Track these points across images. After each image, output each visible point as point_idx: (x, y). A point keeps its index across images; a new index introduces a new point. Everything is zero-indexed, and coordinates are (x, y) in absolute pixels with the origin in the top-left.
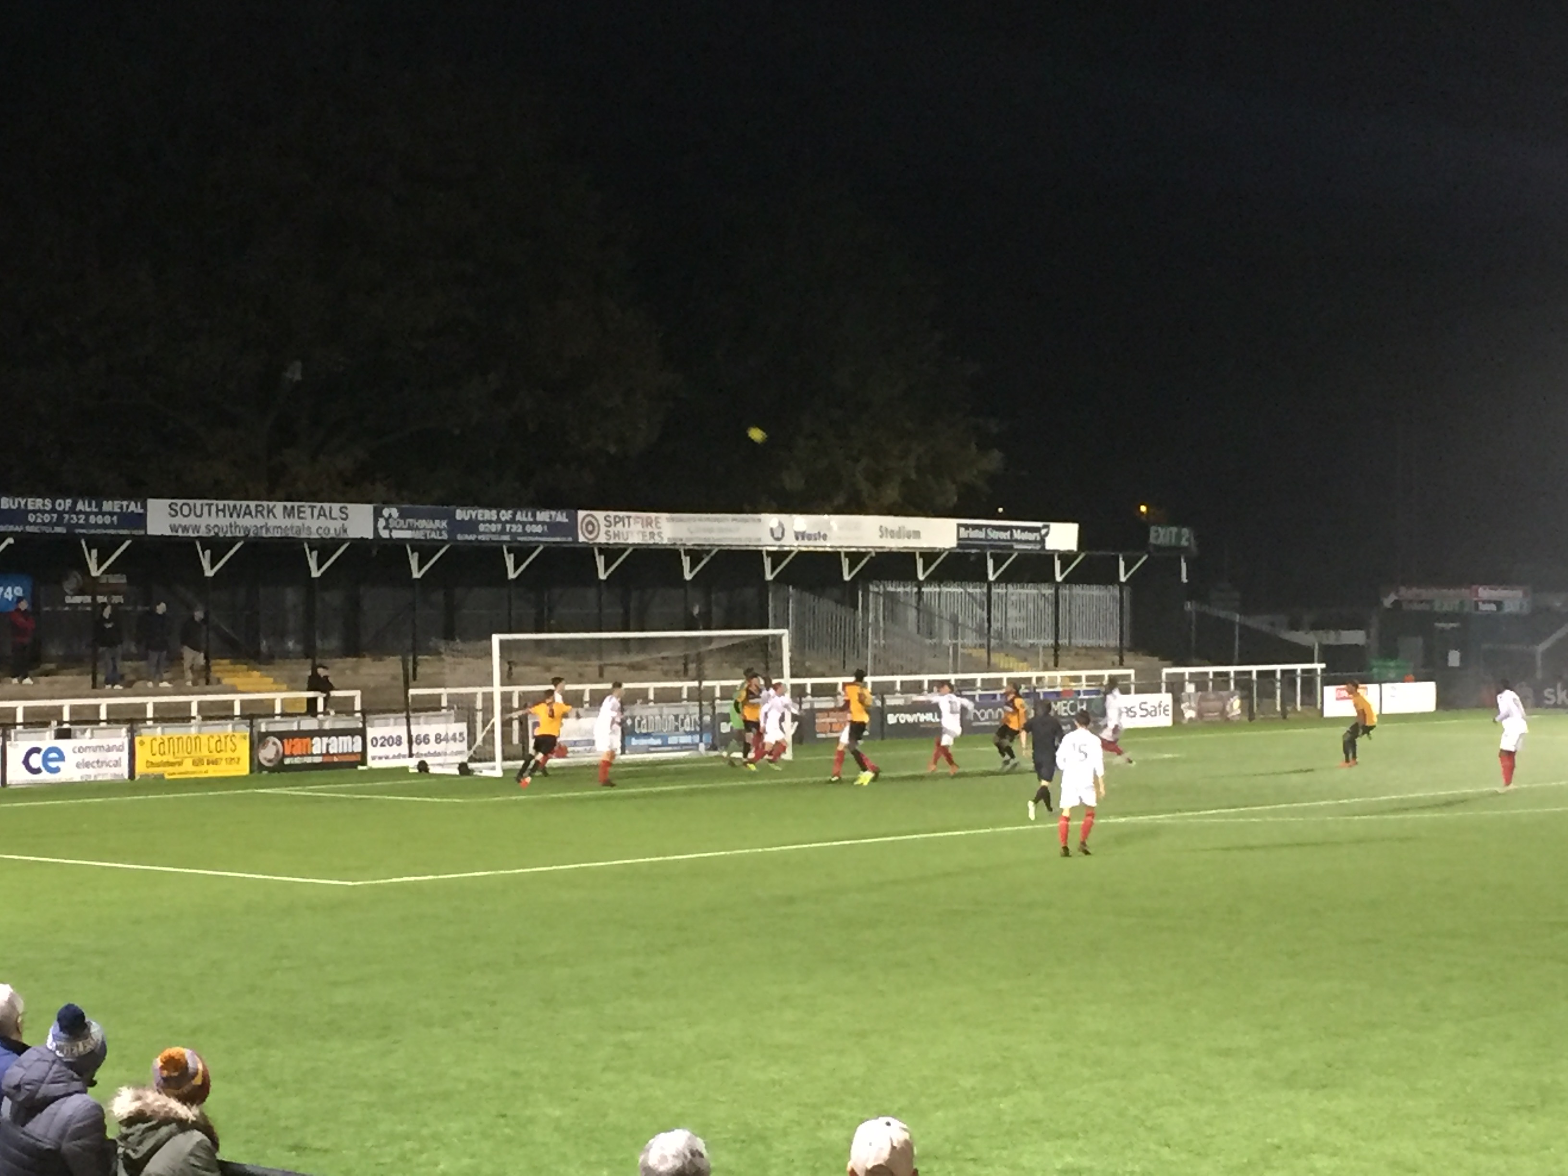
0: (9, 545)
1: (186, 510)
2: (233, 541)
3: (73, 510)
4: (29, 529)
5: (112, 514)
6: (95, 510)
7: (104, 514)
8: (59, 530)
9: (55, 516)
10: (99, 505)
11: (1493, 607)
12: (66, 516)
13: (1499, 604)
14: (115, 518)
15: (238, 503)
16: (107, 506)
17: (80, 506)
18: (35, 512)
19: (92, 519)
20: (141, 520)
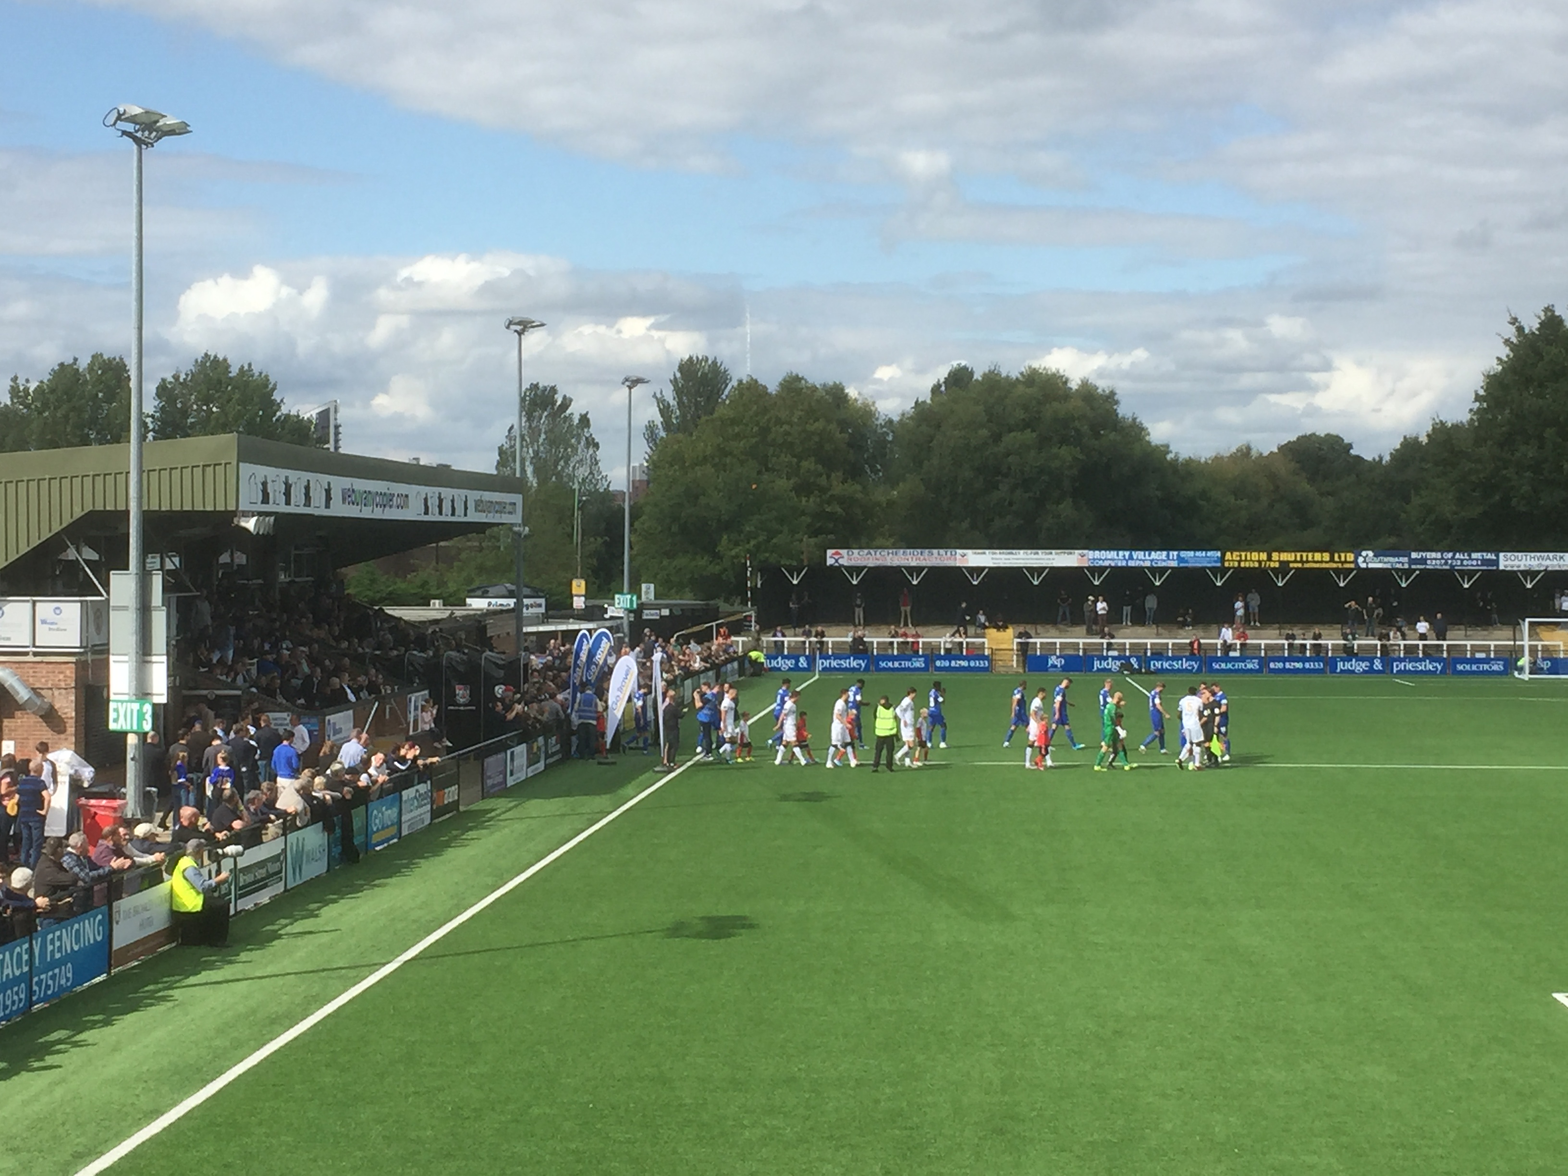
0: (1418, 575)
1: (1513, 558)
2: (1539, 572)
3: (1453, 558)
4: (1428, 567)
5: (1477, 560)
6: (1467, 558)
7: (1473, 560)
8: (1445, 567)
9: (1443, 561)
10: (1470, 555)
12: (1450, 562)
14: (1479, 563)
15: (1542, 554)
16: (1474, 555)
17: (1457, 556)
18: (1431, 559)
19: (1465, 563)
20: (1496, 562)
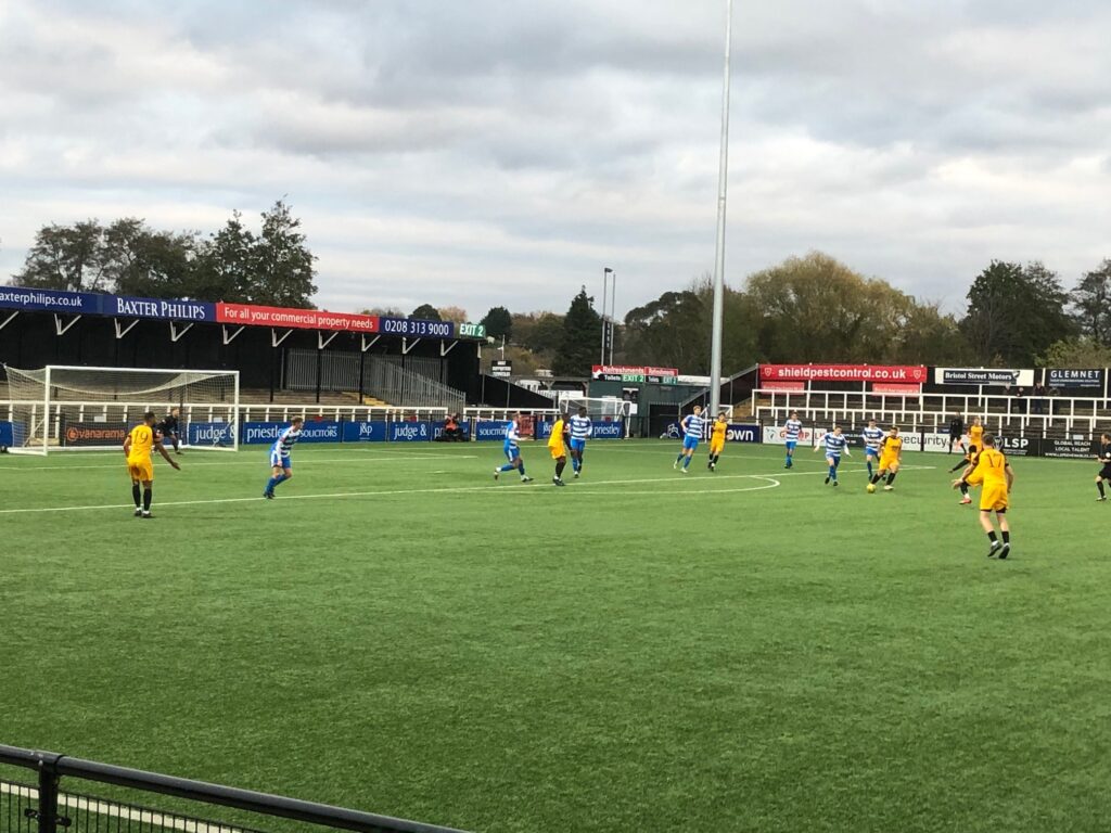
11: (657, 380)
13: (660, 378)
